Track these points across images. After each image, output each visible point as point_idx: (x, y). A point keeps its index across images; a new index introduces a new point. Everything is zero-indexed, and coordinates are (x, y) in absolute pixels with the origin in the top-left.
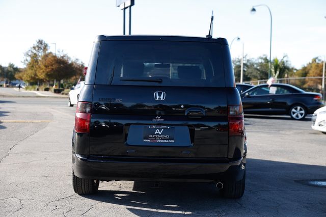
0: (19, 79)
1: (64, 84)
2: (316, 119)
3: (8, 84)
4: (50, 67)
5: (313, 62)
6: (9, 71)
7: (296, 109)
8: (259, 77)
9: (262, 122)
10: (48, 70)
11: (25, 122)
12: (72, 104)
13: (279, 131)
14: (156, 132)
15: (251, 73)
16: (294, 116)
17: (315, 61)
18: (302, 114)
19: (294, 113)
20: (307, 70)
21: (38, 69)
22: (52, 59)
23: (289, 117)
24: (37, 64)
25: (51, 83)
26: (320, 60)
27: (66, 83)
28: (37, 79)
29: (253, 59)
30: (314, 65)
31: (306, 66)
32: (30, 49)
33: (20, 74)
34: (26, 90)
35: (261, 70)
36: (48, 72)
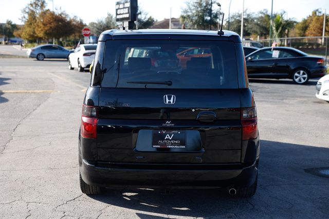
0: (17, 36)
1: (63, 42)
2: (320, 88)
3: (7, 42)
4: (48, 25)
5: (313, 15)
6: (7, 29)
7: (299, 73)
8: (259, 33)
9: (265, 88)
10: (46, 28)
11: (26, 93)
12: (72, 67)
13: (283, 99)
14: (166, 137)
15: (251, 28)
16: (297, 80)
17: (316, 13)
18: (304, 78)
19: (297, 77)
20: (307, 24)
21: (37, 28)
22: (50, 17)
23: (292, 80)
24: (36, 22)
25: (50, 40)
26: (320, 12)
27: (65, 41)
28: (36, 37)
29: (253, 13)
30: (314, 19)
31: (306, 19)
32: (27, 5)
33: (19, 32)
34: (26, 48)
35: (261, 24)
36: (46, 31)
